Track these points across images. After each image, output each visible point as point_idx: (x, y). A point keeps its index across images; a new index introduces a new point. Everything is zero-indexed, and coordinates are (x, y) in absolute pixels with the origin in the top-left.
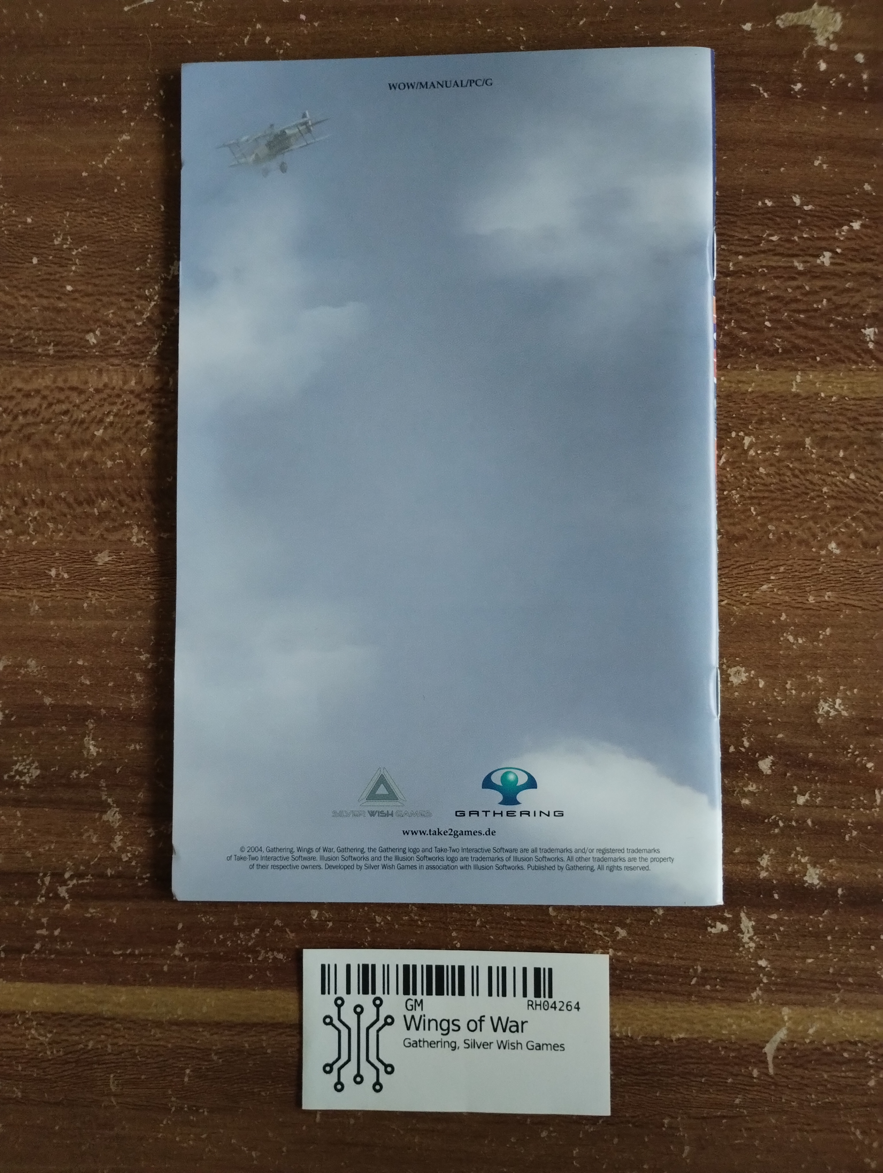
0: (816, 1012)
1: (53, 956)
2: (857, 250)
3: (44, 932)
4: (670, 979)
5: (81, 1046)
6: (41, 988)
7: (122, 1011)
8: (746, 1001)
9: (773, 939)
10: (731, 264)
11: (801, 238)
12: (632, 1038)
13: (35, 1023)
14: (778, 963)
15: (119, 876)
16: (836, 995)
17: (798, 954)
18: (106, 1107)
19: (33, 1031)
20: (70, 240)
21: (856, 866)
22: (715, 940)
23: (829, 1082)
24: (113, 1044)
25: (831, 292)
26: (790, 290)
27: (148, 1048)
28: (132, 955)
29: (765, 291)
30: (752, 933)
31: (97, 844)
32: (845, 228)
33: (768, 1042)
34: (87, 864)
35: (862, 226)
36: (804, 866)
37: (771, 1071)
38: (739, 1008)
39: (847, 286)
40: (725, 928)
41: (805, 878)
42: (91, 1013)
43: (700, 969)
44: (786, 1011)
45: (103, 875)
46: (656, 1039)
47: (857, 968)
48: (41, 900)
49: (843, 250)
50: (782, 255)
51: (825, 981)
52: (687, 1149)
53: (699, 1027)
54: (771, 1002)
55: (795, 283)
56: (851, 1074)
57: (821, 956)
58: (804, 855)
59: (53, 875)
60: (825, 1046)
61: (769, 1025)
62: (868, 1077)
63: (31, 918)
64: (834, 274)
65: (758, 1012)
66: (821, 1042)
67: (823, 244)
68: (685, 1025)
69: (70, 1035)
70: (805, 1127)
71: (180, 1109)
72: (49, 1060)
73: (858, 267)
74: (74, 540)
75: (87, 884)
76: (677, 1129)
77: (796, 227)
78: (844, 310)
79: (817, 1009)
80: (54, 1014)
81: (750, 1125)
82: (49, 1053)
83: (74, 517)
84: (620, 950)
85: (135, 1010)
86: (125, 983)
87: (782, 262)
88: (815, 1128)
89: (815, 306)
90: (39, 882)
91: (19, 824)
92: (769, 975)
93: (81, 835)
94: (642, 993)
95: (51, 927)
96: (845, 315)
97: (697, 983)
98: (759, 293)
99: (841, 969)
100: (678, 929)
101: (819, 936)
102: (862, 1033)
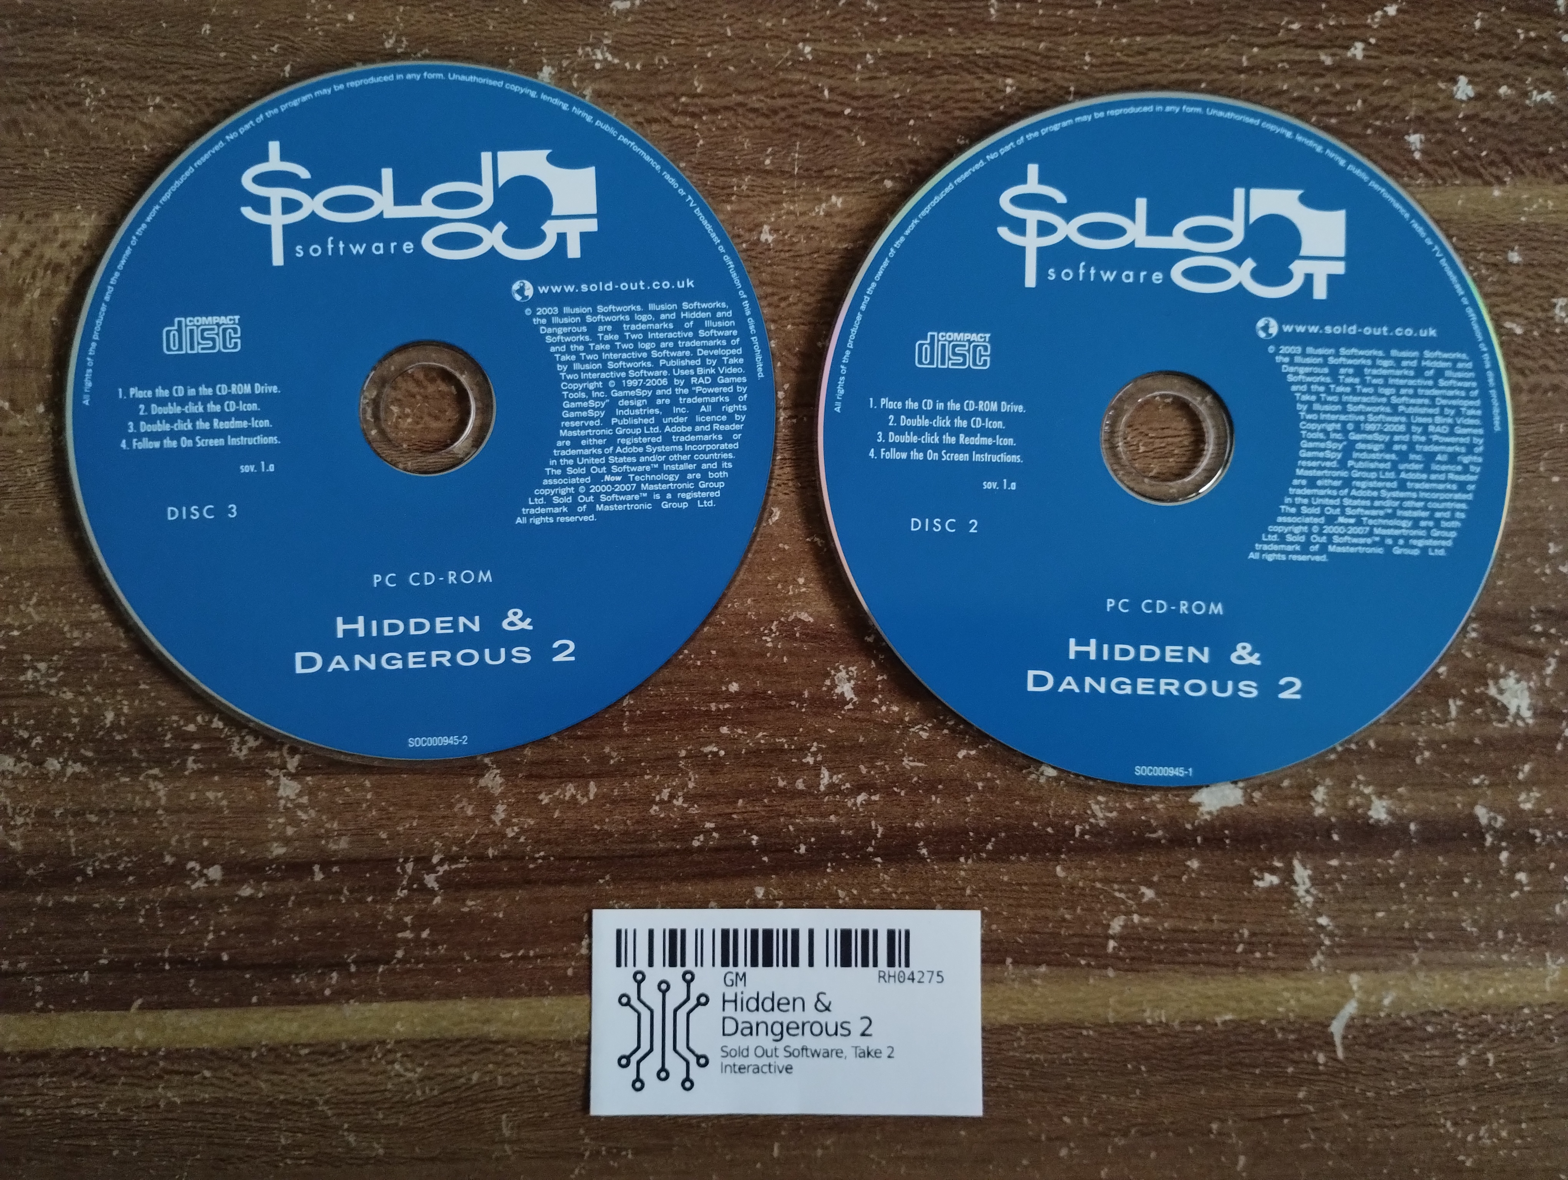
0: (1391, 977)
1: (421, 966)
2: (1395, 40)
3: (408, 934)
4: (1212, 947)
5: (463, 1080)
6: (406, 1008)
7: (515, 1031)
8: (1304, 969)
9: (1335, 892)
10: (1244, 59)
11: (1327, 25)
12: (1167, 1024)
13: (399, 1055)
14: (1342, 919)
15: (504, 857)
16: (1414, 955)
17: (1365, 907)
18: (497, 1159)
19: (397, 1066)
20: (405, 43)
21: (1431, 795)
22: (1263, 896)
23: (1411, 1064)
24: (505, 1075)
25: (1367, 92)
26: (1317, 89)
27: (551, 1077)
28: (525, 957)
29: (1287, 91)
30: (1308, 884)
31: (473, 818)
32: (1379, 13)
33: (1333, 1018)
34: (461, 843)
35: (1399, 11)
36: (1367, 797)
37: (1340, 1054)
38: (1298, 979)
39: (1385, 83)
40: (1275, 880)
41: (1370, 813)
42: (474, 1035)
43: (1246, 933)
44: (1355, 979)
45: (482, 857)
46: (1197, 1023)
47: (1438, 920)
48: (402, 894)
49: (1378, 40)
50: (1306, 46)
51: (1400, 939)
52: (1242, 1160)
53: (1250, 1005)
54: (1335, 969)
55: (1322, 81)
56: (1436, 1053)
57: (1394, 908)
58: (1367, 784)
59: (417, 861)
60: (1404, 1019)
61: (1335, 998)
62: (1459, 1054)
63: (390, 917)
64: (1369, 70)
65: (1321, 983)
66: (1398, 1015)
67: (1354, 33)
68: (1232, 1004)
69: (449, 1066)
70: (1387, 1122)
71: (596, 1154)
72: (419, 1103)
73: (1397, 60)
74: (427, 428)
75: (462, 869)
76: (1229, 1136)
77: (1319, 12)
78: (1384, 113)
79: (1392, 974)
80: (424, 1042)
81: (1318, 1125)
82: (419, 1093)
83: (426, 397)
84: (1147, 915)
85: (532, 1028)
86: (519, 994)
87: (1306, 55)
88: (1398, 1122)
89: (1348, 108)
90: (398, 870)
91: (369, 796)
92: (1331, 935)
93: (451, 806)
94: (1177, 967)
95: (417, 928)
96: (1385, 119)
97: (1245, 951)
98: (1281, 93)
99: (1419, 922)
100: (1217, 885)
101: (1390, 882)
102: (1447, 1000)
